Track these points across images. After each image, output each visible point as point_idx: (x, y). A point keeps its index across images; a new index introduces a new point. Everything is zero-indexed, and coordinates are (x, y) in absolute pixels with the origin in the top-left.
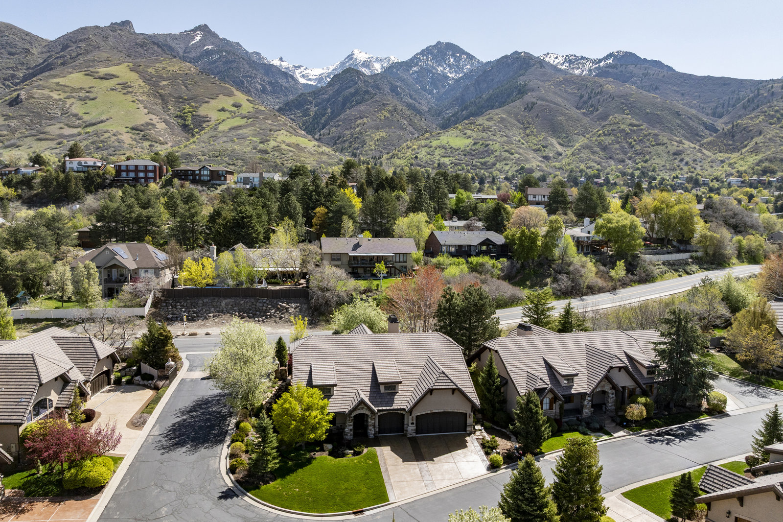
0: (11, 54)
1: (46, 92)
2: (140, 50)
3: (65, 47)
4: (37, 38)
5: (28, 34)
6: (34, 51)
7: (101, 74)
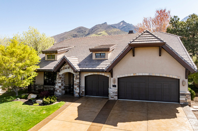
0: (82, 32)
2: (108, 28)
3: (92, 30)
4: (87, 29)
5: (86, 28)
6: (87, 31)
7: (99, 34)
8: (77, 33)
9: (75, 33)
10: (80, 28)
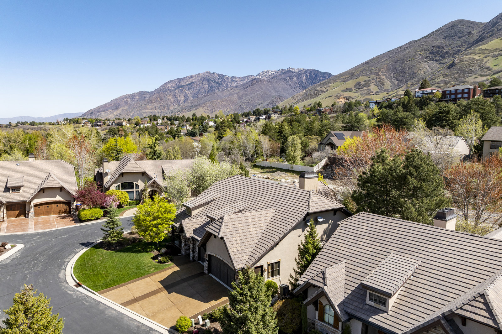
1: (472, 56)
4: (477, 24)
5: (472, 22)
6: (475, 32)
8: (443, 41)
9: (437, 43)
10: (453, 26)
